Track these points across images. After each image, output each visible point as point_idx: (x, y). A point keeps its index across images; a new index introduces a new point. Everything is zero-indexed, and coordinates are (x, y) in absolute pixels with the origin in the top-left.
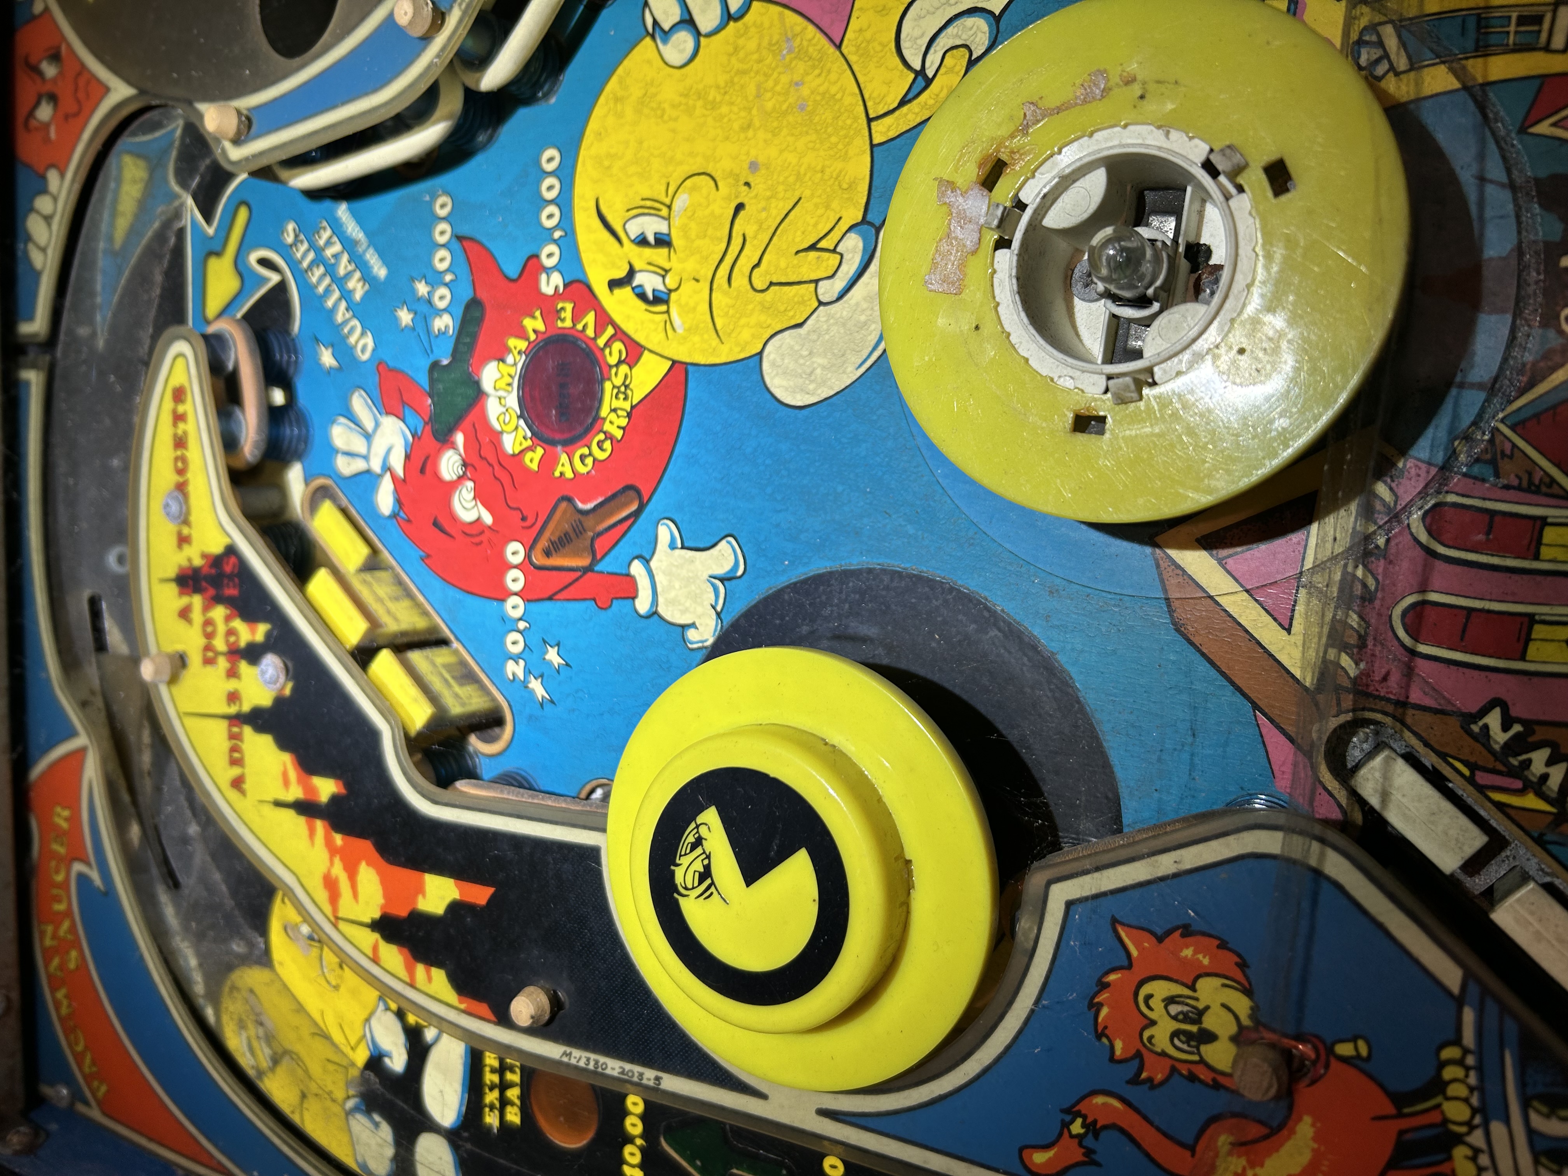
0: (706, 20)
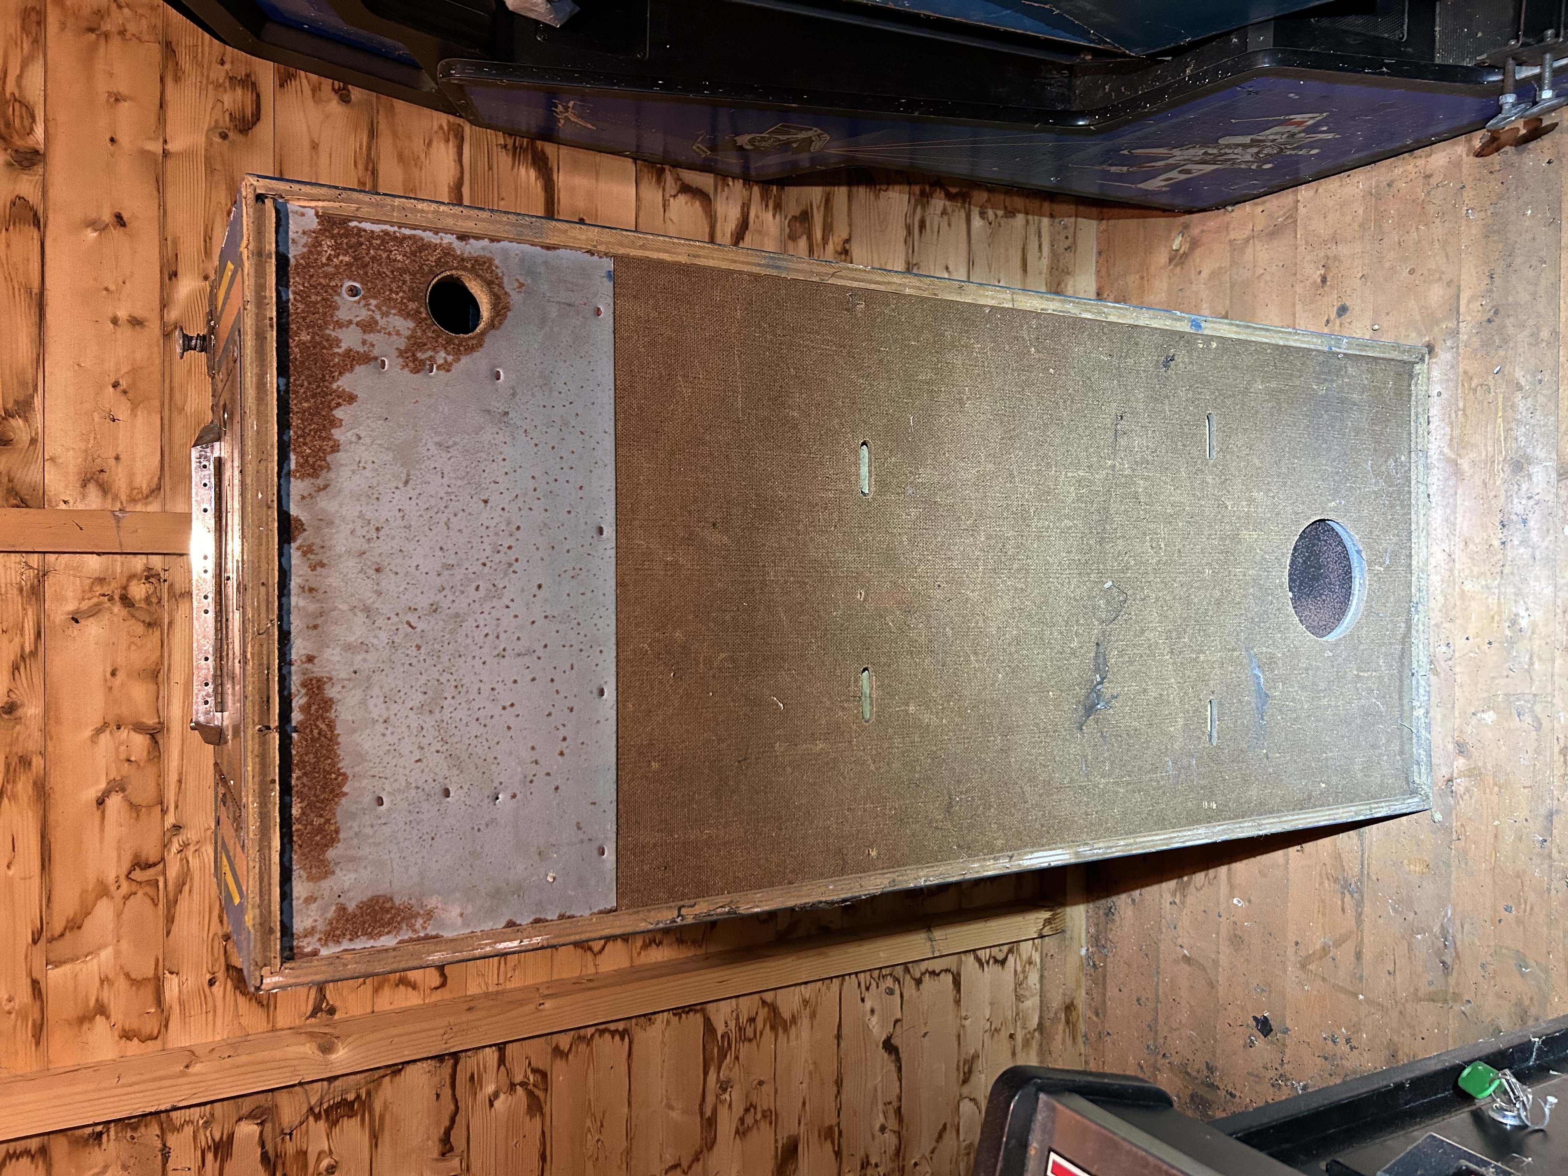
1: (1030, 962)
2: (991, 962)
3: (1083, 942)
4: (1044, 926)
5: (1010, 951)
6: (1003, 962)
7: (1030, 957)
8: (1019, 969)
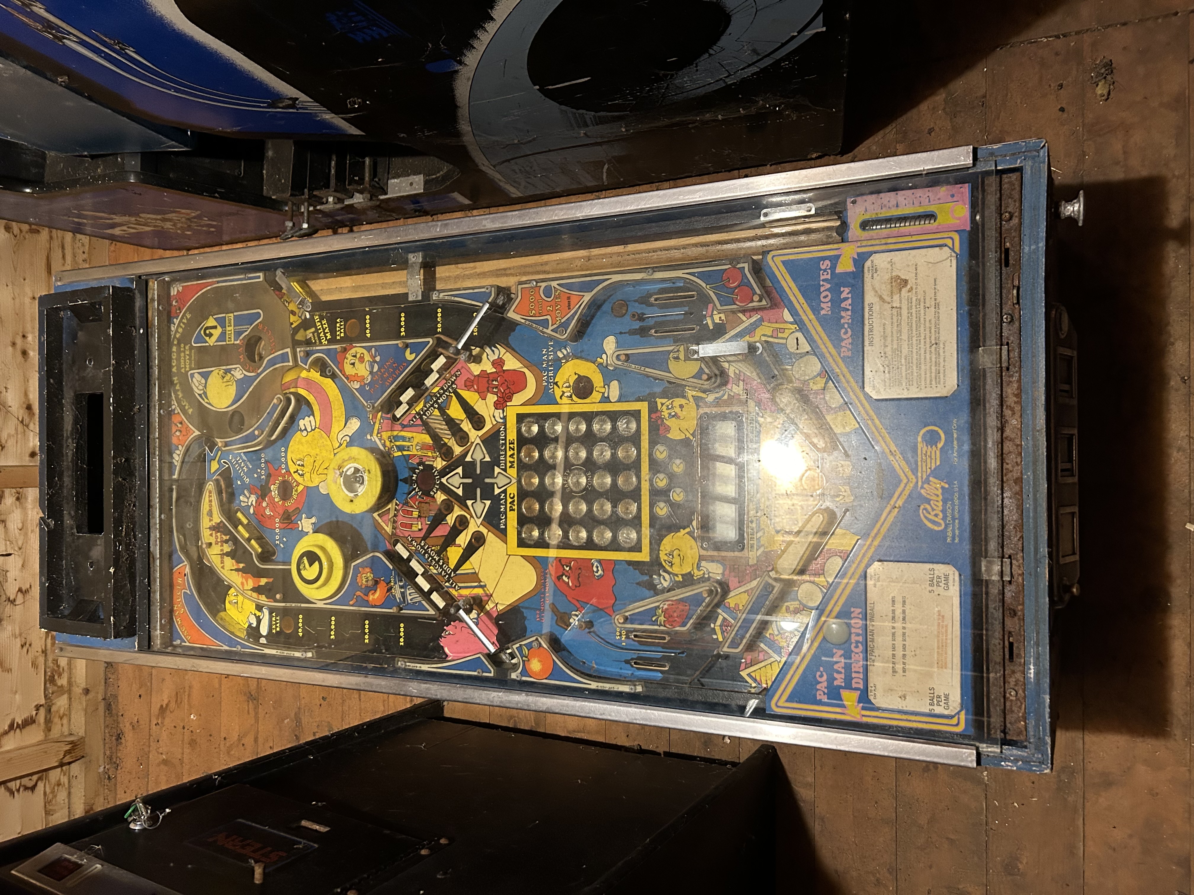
0: (309, 430)
1: (59, 784)
2: (21, 789)
3: (101, 762)
4: (65, 756)
5: (40, 779)
6: (33, 788)
7: (60, 780)
8: (48, 790)
